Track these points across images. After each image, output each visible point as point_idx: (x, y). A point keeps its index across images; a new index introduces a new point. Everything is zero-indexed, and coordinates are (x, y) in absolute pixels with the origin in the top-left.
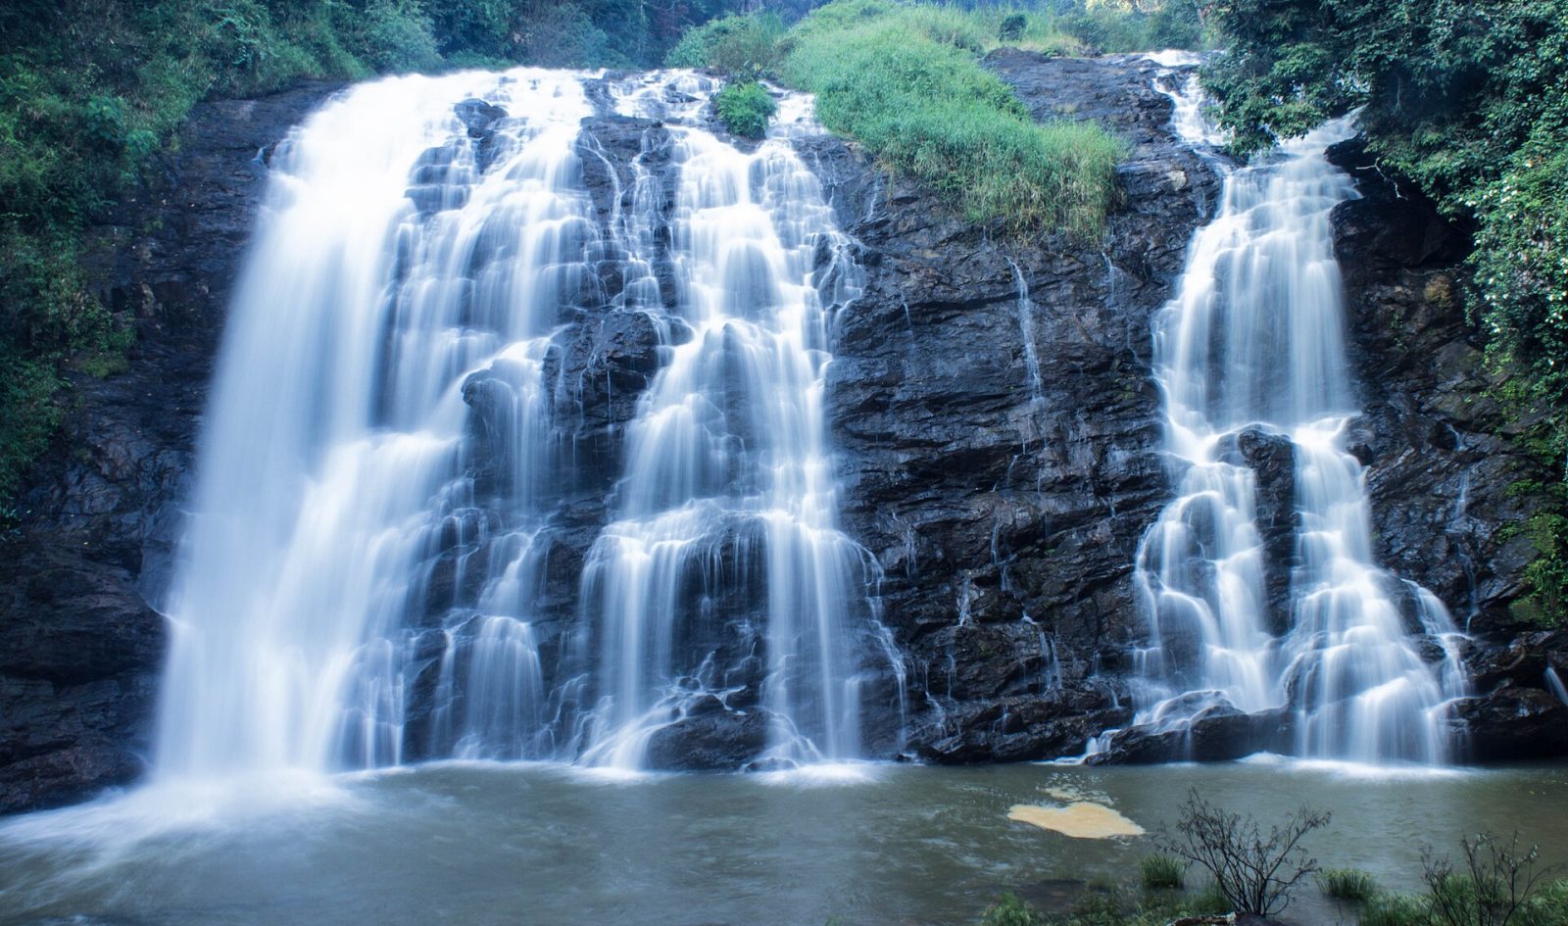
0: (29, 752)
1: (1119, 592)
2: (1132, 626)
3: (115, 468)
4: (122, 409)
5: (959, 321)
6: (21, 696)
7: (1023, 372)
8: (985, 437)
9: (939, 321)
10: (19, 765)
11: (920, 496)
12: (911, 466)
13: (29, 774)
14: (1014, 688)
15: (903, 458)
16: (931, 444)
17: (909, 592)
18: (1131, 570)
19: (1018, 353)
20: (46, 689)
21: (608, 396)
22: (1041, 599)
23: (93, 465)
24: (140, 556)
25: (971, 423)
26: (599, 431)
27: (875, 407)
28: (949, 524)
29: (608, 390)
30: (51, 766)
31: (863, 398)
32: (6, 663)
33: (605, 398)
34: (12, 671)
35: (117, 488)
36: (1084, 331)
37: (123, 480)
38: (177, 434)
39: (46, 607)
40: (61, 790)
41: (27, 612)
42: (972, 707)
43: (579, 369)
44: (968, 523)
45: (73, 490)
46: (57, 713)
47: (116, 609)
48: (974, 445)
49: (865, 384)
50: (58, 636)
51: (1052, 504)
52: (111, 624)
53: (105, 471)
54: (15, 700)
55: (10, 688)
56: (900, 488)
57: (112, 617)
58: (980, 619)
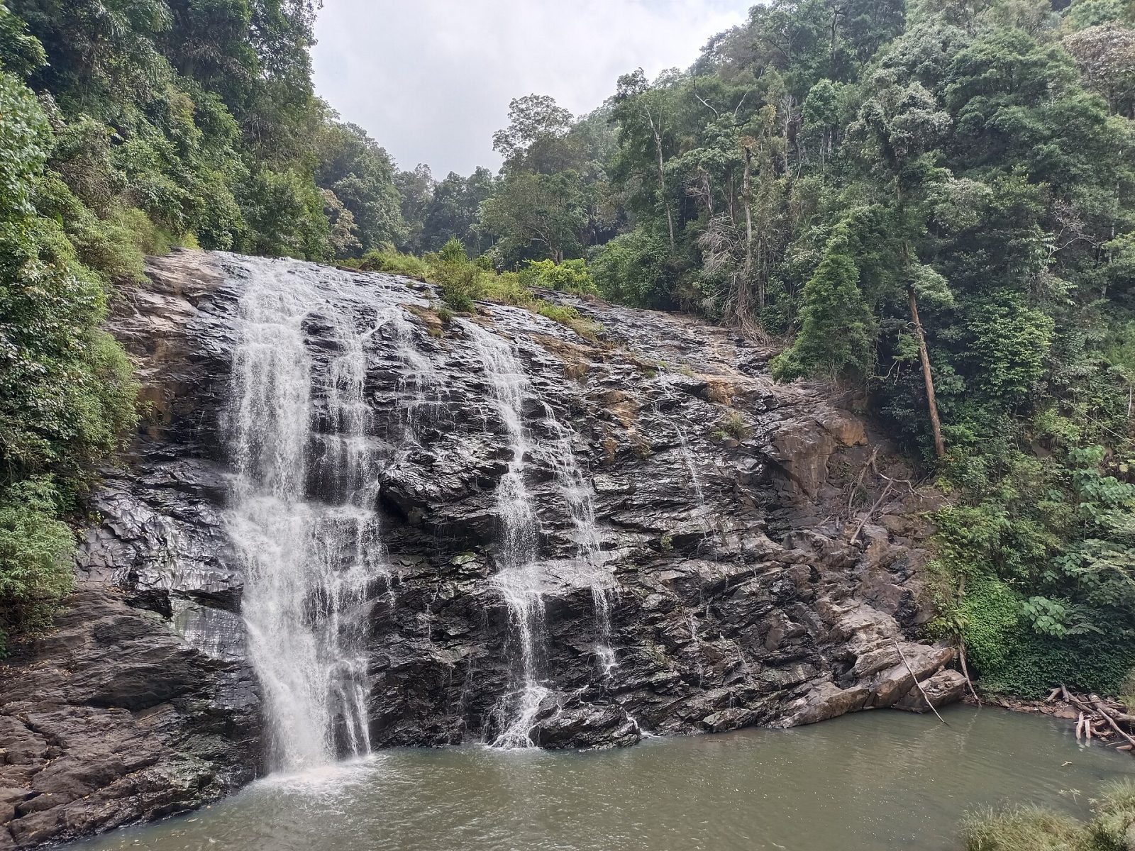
3: (126, 530)
4: (118, 482)
5: (657, 457)
6: (109, 724)
7: (693, 490)
8: (684, 528)
11: (657, 562)
12: (650, 543)
14: (730, 681)
15: (647, 538)
16: (659, 531)
17: (666, 622)
21: (475, 492)
22: (728, 625)
23: (106, 527)
24: (168, 602)
25: (674, 519)
26: (473, 515)
27: (624, 507)
28: (676, 580)
29: (475, 488)
30: (150, 782)
31: (620, 501)
32: (90, 696)
33: (473, 493)
34: (95, 703)
35: (130, 547)
36: (718, 468)
37: (134, 540)
38: (160, 503)
39: (114, 647)
40: (162, 803)
41: (101, 652)
42: (715, 694)
43: (456, 473)
44: (685, 579)
45: (95, 547)
46: (139, 736)
47: (172, 648)
48: (681, 532)
49: (620, 493)
50: (131, 673)
51: (726, 569)
52: (170, 661)
53: (118, 532)
54: (106, 728)
55: (100, 717)
56: (647, 557)
57: (171, 656)
58: (705, 639)
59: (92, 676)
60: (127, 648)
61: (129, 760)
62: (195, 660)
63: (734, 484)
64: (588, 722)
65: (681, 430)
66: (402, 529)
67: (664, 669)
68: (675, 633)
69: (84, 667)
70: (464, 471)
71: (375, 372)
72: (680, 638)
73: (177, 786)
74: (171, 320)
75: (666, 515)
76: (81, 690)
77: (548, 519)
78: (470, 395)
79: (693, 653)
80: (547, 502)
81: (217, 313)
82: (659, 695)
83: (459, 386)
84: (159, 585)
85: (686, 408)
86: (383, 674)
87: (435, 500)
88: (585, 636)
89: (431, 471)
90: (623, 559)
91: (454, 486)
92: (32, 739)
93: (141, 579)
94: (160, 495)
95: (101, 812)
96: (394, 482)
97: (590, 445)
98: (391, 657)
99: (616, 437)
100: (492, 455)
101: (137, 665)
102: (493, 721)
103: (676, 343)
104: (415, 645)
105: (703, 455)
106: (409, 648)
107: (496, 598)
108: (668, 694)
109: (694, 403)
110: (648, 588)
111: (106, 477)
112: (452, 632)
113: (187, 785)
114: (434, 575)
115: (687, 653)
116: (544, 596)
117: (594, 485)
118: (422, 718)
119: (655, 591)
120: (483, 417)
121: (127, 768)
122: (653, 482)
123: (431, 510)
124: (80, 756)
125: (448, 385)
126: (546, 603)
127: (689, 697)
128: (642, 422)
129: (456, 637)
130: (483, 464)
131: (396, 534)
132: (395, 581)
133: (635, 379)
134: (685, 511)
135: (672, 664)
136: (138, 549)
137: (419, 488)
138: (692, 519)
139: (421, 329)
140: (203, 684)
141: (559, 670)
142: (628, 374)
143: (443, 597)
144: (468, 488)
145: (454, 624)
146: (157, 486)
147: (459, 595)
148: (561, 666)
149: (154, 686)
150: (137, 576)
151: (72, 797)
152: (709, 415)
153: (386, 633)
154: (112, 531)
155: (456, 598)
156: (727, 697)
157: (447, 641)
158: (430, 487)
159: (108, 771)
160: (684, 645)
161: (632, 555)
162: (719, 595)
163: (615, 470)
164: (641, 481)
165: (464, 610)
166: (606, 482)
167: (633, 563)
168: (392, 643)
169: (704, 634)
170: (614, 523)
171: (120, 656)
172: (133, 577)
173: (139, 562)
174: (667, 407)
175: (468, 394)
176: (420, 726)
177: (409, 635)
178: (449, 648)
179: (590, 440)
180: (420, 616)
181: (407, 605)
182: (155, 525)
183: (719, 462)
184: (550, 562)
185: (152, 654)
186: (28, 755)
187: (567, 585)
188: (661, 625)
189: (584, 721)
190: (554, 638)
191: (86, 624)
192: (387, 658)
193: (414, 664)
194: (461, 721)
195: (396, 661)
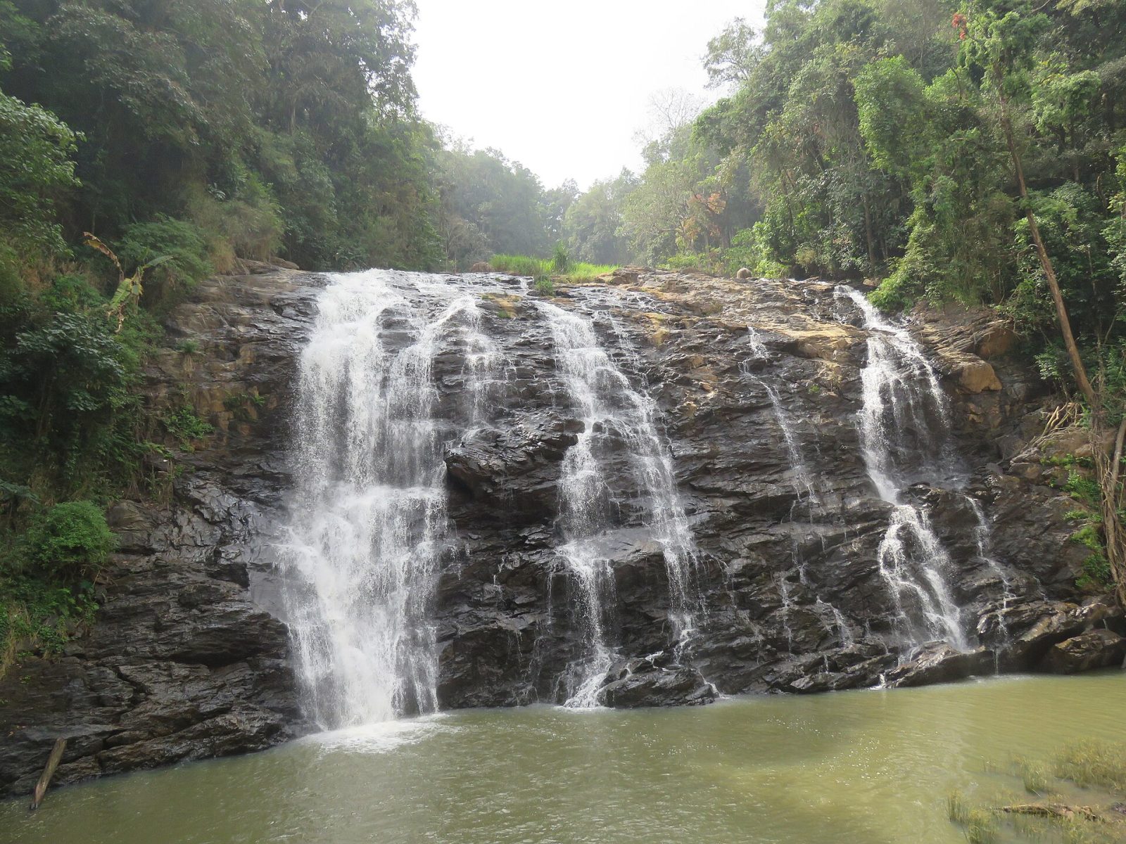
0: (202, 717)
1: (874, 582)
2: (884, 603)
3: (213, 514)
4: (208, 473)
5: (743, 419)
6: (188, 677)
7: (786, 451)
8: (774, 490)
9: (732, 419)
10: (198, 727)
11: (743, 526)
12: (735, 508)
13: (205, 733)
14: (825, 646)
15: (731, 502)
16: (744, 494)
17: (751, 587)
18: (877, 569)
19: (782, 438)
20: (204, 671)
21: (541, 465)
22: (826, 589)
23: (196, 512)
24: (246, 574)
25: (764, 481)
26: (539, 487)
27: (706, 471)
28: (765, 544)
29: (541, 460)
30: (221, 727)
31: (699, 466)
32: (173, 652)
33: (541, 466)
34: (177, 658)
35: (216, 528)
36: (816, 426)
37: (220, 522)
38: (246, 491)
39: (195, 611)
40: (231, 744)
41: (182, 615)
42: (808, 658)
43: (520, 446)
44: (775, 543)
45: (187, 529)
46: (214, 688)
47: (244, 612)
48: (770, 494)
49: (699, 457)
50: (208, 632)
51: (821, 531)
52: (243, 623)
53: (207, 516)
54: (185, 680)
55: (180, 670)
56: (731, 522)
57: (243, 617)
58: (797, 603)
59: (175, 635)
60: (205, 611)
61: (206, 708)
62: (266, 623)
63: (835, 442)
64: (657, 685)
65: (773, 389)
66: (470, 505)
67: (749, 633)
68: (762, 597)
69: (167, 628)
70: (529, 445)
71: (444, 357)
72: (767, 602)
73: (244, 731)
74: (256, 327)
75: (754, 478)
76: (164, 648)
77: (620, 487)
78: (539, 372)
79: (781, 617)
80: (619, 470)
81: (299, 318)
82: (741, 659)
83: (528, 364)
84: (239, 560)
85: (781, 367)
86: (451, 642)
87: (498, 473)
88: (660, 603)
89: (496, 447)
90: (702, 524)
91: (520, 459)
92: (120, 685)
93: (223, 555)
94: (247, 483)
95: (177, 750)
96: (456, 459)
97: (667, 411)
98: (459, 626)
99: (696, 401)
100: (559, 428)
101: (213, 626)
102: (562, 685)
103: (778, 304)
104: (481, 614)
105: (798, 413)
106: (476, 617)
107: (562, 566)
108: (752, 657)
109: (790, 362)
110: (732, 553)
111: (198, 469)
112: (518, 601)
113: (255, 730)
114: (502, 548)
115: (774, 616)
116: (612, 563)
117: (672, 452)
118: (490, 683)
119: (739, 556)
120: (551, 391)
121: (203, 714)
122: (738, 445)
123: (496, 483)
124: (161, 701)
125: (517, 364)
126: (615, 569)
127: (778, 661)
128: (727, 384)
129: (522, 605)
130: (548, 436)
131: (463, 510)
132: (462, 554)
133: (722, 342)
134: (777, 472)
135: (756, 629)
136: (223, 530)
137: (483, 463)
138: (785, 481)
139: (492, 314)
140: (275, 645)
141: (632, 637)
142: (715, 337)
143: (510, 567)
144: (534, 460)
145: (521, 593)
146: (246, 477)
147: (525, 565)
148: (634, 633)
149: (228, 645)
150: (220, 553)
151: (152, 735)
152: (807, 372)
153: (455, 604)
154: (201, 515)
155: (521, 567)
156: (821, 661)
157: (513, 610)
158: (495, 462)
159: (184, 716)
160: (771, 609)
161: (712, 519)
162: (813, 558)
163: (696, 435)
164: (724, 445)
165: (531, 580)
166: (685, 448)
167: (713, 529)
168: (461, 613)
169: (796, 599)
170: (694, 488)
171: (199, 618)
172: (217, 553)
173: (223, 542)
174: (757, 367)
175: (537, 371)
176: (490, 692)
177: (477, 604)
178: (515, 616)
179: (668, 407)
180: (488, 587)
181: (474, 576)
182: (239, 509)
183: (817, 419)
184: (623, 530)
185: (225, 616)
186: (118, 699)
187: (638, 551)
188: (745, 590)
189: (654, 684)
190: (627, 605)
191: (171, 592)
192: (454, 627)
193: (481, 631)
194: (530, 687)
195: (464, 629)
